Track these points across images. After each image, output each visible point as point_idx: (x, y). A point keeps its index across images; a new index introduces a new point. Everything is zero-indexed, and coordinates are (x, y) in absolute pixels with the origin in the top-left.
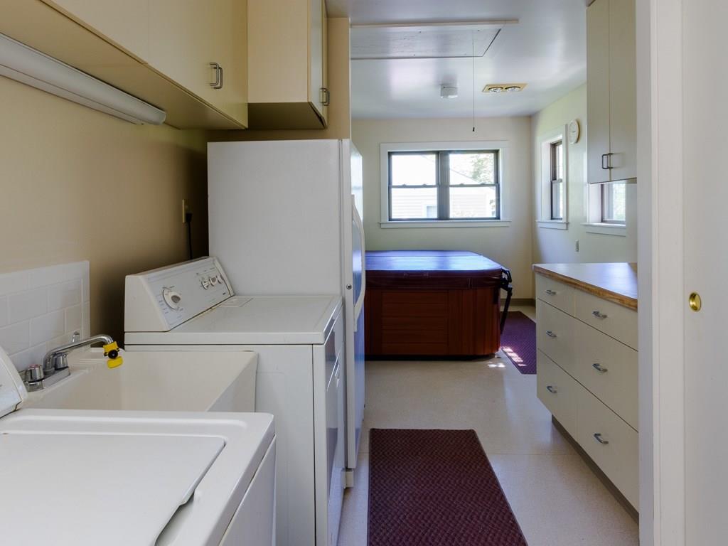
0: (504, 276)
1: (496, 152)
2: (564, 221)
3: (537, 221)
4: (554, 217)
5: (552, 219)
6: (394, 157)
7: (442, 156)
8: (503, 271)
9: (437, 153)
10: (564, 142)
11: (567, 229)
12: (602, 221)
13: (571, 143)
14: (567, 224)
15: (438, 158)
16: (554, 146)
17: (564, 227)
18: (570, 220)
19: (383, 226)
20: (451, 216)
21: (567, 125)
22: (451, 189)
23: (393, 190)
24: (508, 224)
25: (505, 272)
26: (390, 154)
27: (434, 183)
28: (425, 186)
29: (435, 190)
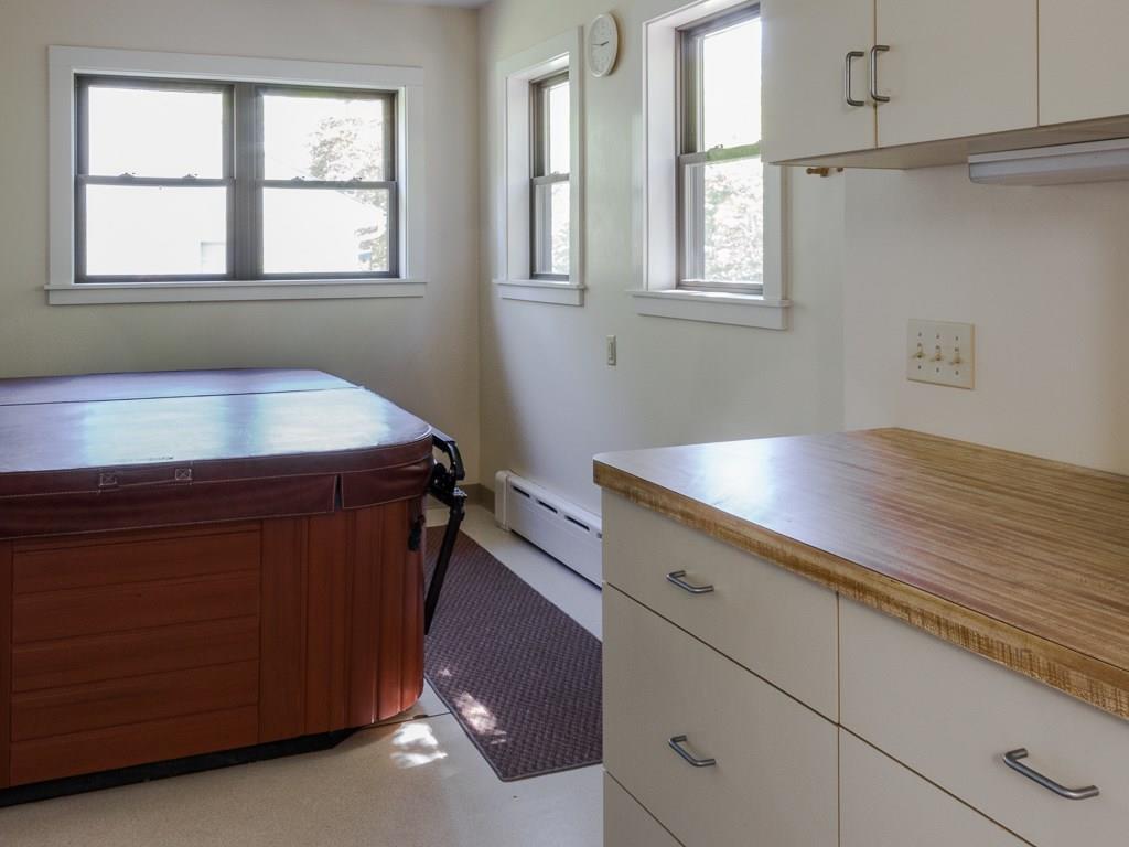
0: (438, 457)
1: (390, 97)
2: (573, 283)
3: (494, 281)
4: (538, 271)
5: (533, 275)
6: (95, 93)
7: (242, 99)
8: (436, 441)
9: (228, 88)
10: (574, 74)
11: (582, 305)
12: (679, 285)
13: (595, 77)
14: (583, 290)
15: (229, 104)
16: (538, 87)
17: (575, 298)
18: (589, 282)
19: (54, 299)
20: (268, 269)
21: (582, 30)
22: (266, 192)
23: (91, 191)
24: (419, 291)
25: (442, 445)
26: (82, 81)
27: (218, 174)
28: (190, 181)
29: (221, 193)
